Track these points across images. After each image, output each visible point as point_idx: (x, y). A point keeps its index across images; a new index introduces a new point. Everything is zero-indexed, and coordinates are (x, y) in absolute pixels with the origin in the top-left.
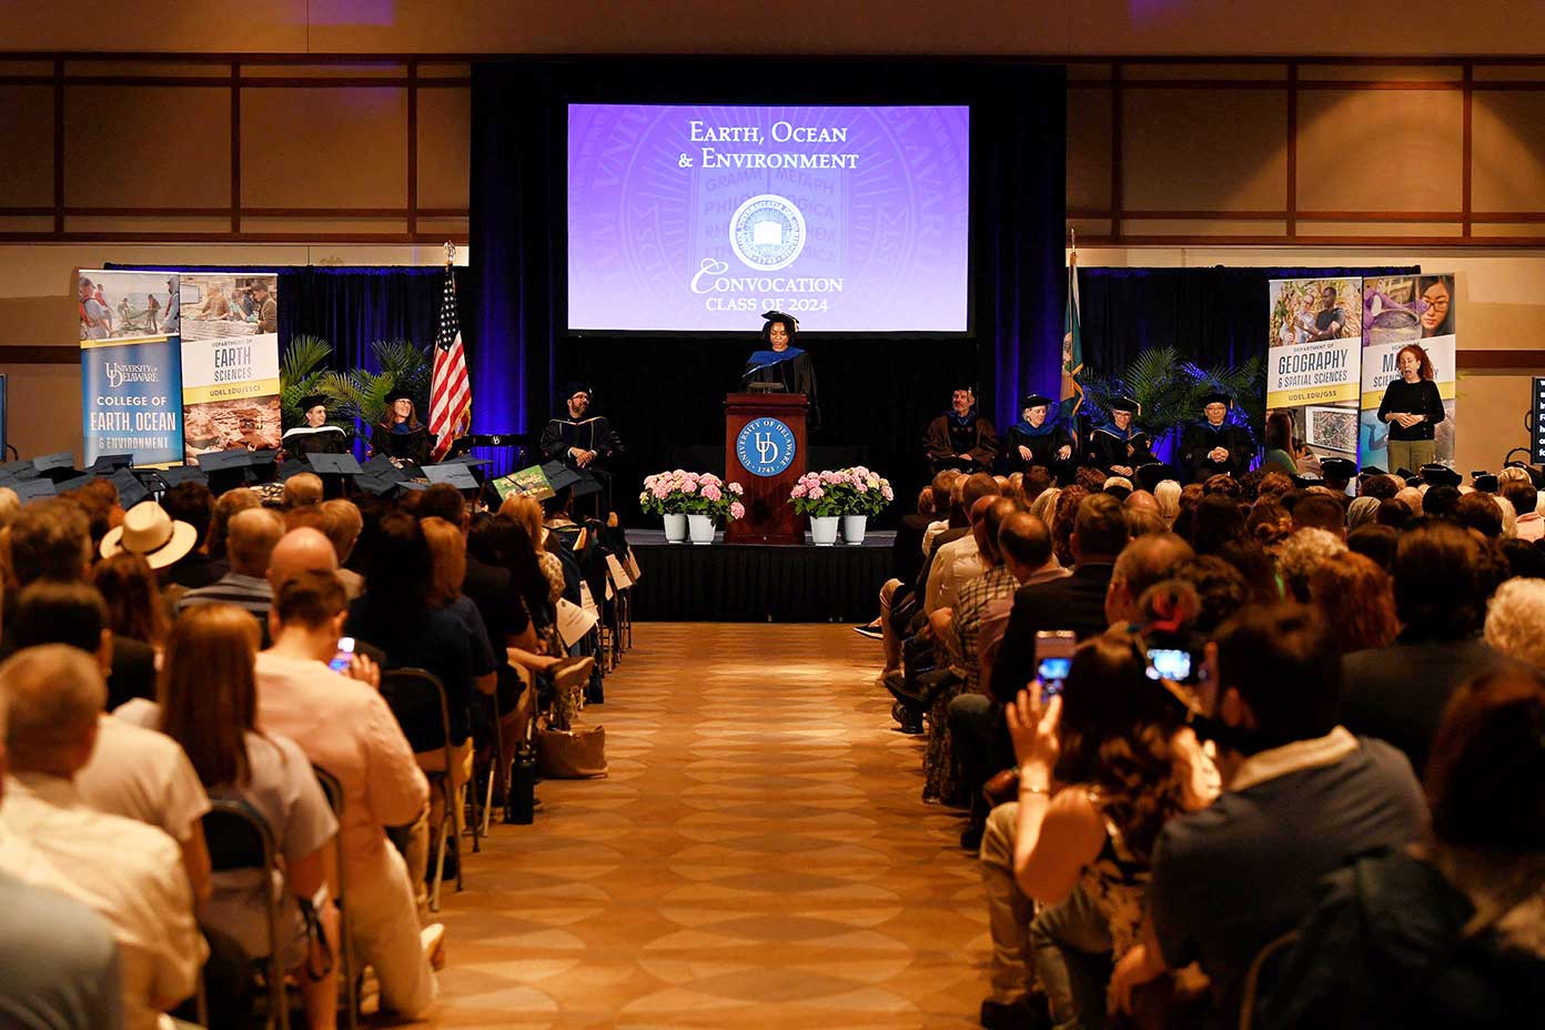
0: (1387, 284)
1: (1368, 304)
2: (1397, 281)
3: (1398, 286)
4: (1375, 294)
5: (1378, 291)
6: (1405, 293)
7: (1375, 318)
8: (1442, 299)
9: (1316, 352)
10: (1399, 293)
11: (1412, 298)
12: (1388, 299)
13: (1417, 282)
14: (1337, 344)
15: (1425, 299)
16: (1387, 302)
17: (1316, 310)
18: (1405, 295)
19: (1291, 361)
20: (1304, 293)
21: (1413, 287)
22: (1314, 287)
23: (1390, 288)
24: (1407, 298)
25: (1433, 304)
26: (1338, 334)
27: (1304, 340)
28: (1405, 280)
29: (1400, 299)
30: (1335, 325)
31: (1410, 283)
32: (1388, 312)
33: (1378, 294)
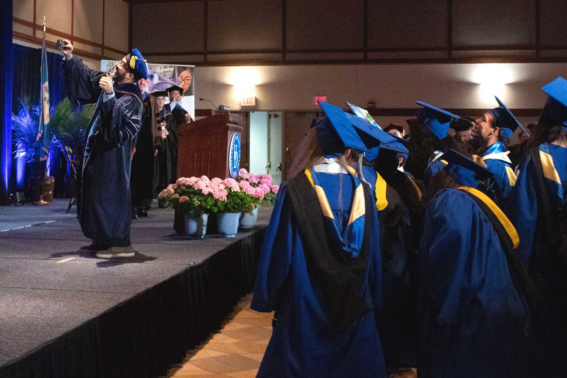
0: (161, 68)
1: (152, 77)
2: (165, 67)
3: (166, 70)
4: (154, 73)
5: (156, 71)
6: (170, 73)
7: (155, 85)
8: (188, 78)
10: (167, 74)
11: (174, 76)
12: (162, 76)
13: (176, 69)
15: (180, 77)
16: (161, 77)
18: (170, 74)
21: (174, 71)
23: (162, 70)
24: (171, 76)
25: (184, 80)
28: (170, 67)
29: (168, 76)
31: (172, 69)
32: (162, 83)
33: (156, 73)
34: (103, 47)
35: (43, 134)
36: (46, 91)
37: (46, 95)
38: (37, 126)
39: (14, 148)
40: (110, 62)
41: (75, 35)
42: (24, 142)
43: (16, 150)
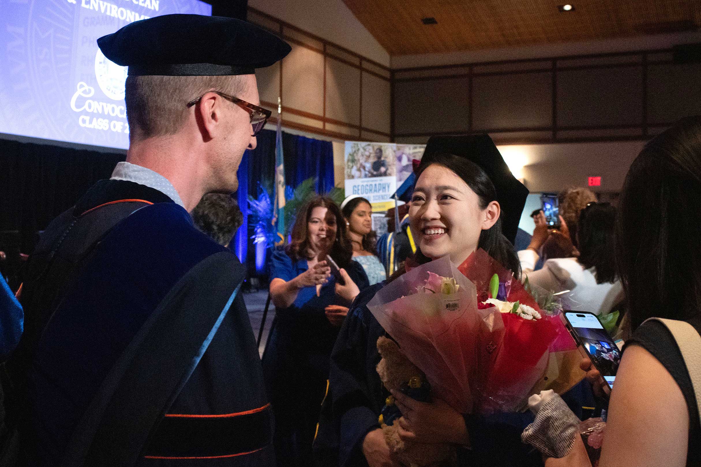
0: (411, 149)
1: (400, 159)
2: (415, 148)
3: (415, 151)
9: (373, 183)
10: (417, 154)
14: (384, 180)
17: (372, 160)
19: (360, 188)
20: (365, 150)
22: (370, 147)
23: (412, 151)
26: (385, 174)
27: (366, 176)
28: (420, 147)
30: (383, 169)
33: (405, 154)
34: (360, 128)
35: (278, 219)
36: (280, 174)
37: (281, 178)
38: (272, 211)
39: (252, 232)
40: (355, 144)
41: (328, 116)
42: (263, 227)
43: (253, 235)
